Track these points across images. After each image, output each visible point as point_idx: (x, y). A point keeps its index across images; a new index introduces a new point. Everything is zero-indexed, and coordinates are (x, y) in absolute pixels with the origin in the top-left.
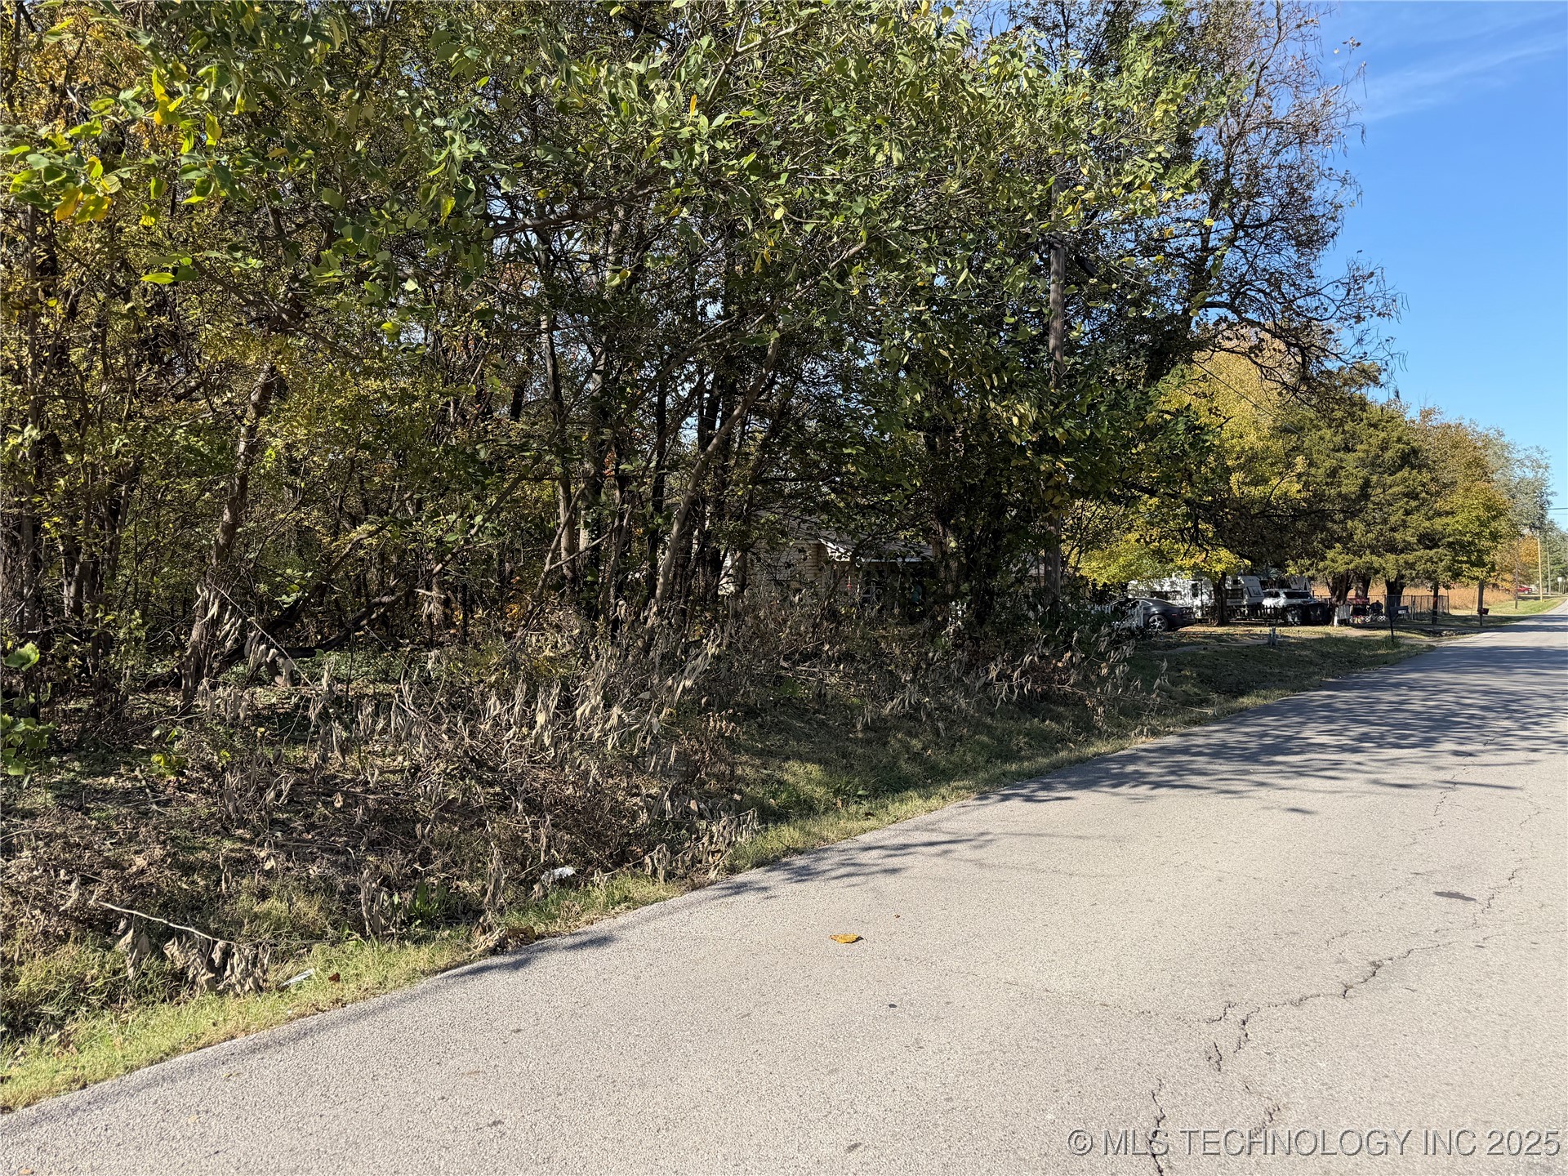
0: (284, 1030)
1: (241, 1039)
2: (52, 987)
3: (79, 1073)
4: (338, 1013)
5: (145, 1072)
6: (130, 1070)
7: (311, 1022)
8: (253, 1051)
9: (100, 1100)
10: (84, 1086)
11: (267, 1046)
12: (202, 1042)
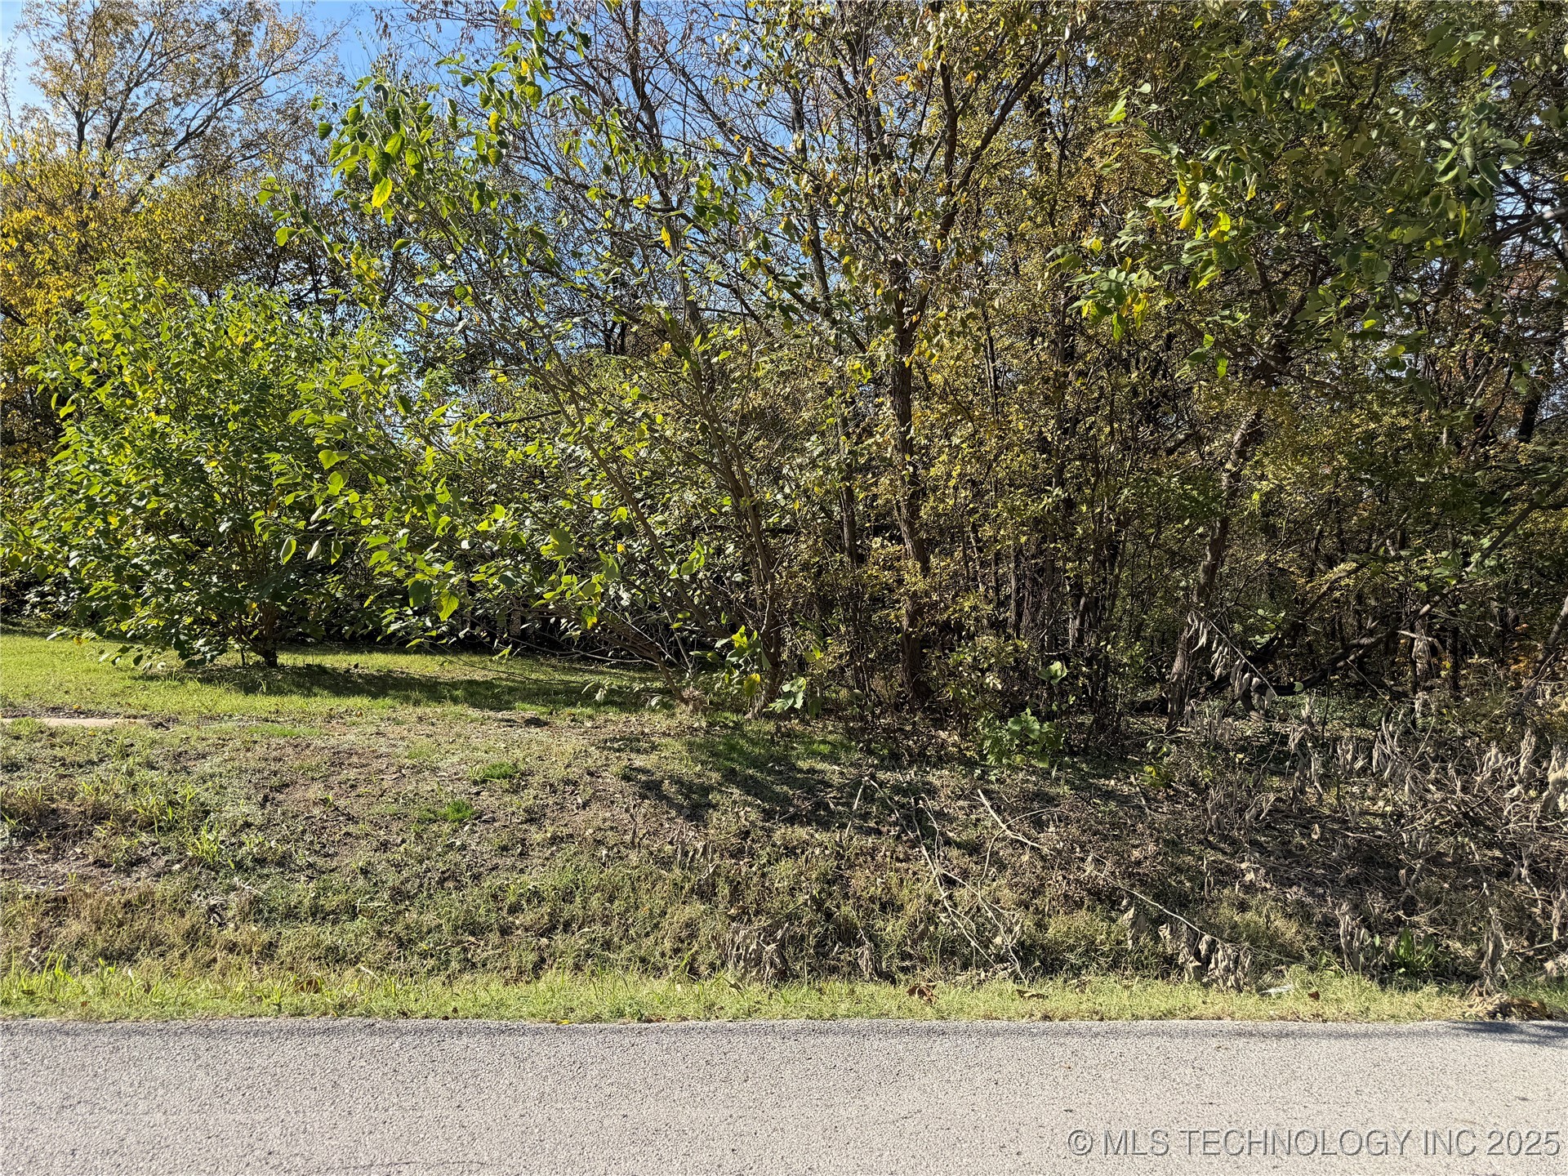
0: (1266, 1026)
1: (1227, 1021)
2: (1071, 941)
3: (1098, 1008)
4: (1318, 1026)
5: (1146, 1024)
6: (1136, 1018)
7: (1293, 1026)
8: (1239, 1035)
9: (1114, 1033)
10: (1102, 1019)
11: (1251, 1034)
12: (1192, 1015)
